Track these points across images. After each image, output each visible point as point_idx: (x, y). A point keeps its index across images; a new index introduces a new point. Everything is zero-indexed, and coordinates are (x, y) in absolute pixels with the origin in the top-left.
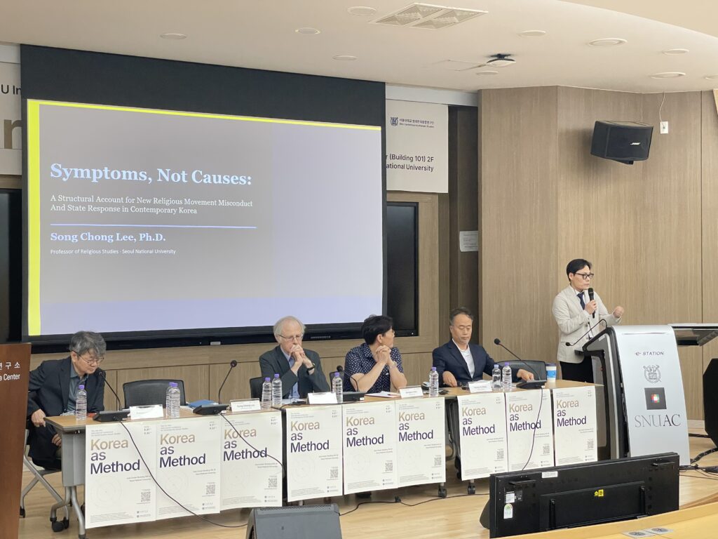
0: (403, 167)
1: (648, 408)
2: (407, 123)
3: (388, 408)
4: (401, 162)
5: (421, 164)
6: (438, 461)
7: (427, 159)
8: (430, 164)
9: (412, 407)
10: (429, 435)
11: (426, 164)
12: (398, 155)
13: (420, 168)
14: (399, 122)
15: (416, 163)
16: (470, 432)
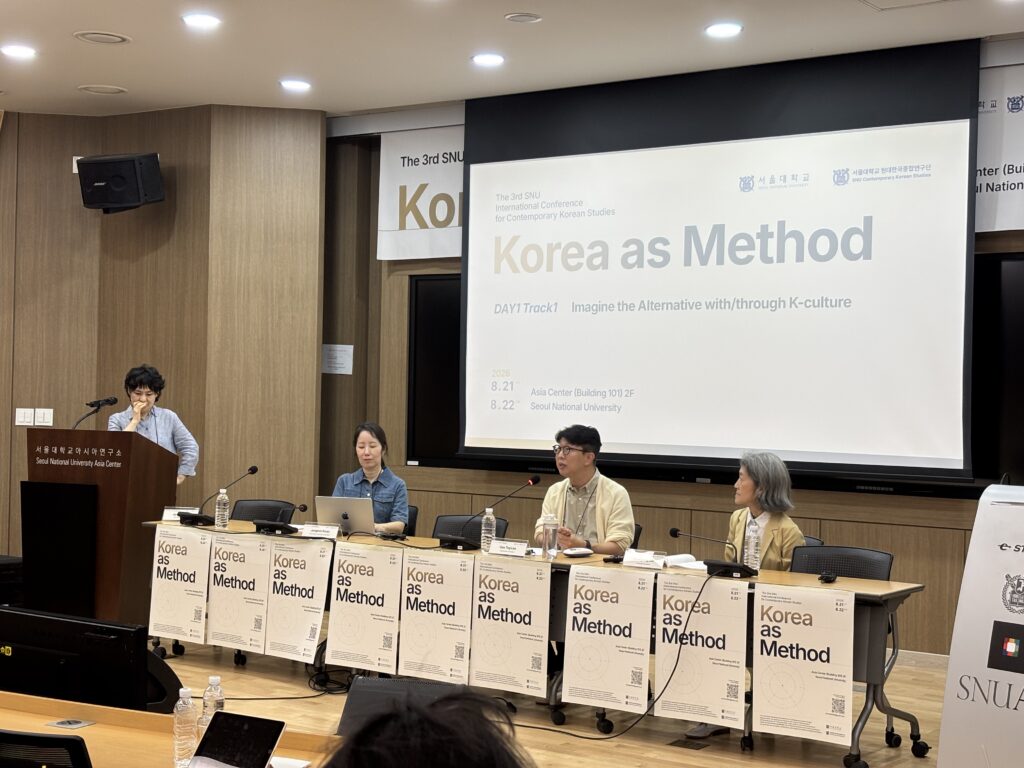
1: (991, 665)
3: (463, 565)
6: (536, 663)
9: (499, 570)
10: (525, 619)
12: (1018, 165)
16: (585, 626)
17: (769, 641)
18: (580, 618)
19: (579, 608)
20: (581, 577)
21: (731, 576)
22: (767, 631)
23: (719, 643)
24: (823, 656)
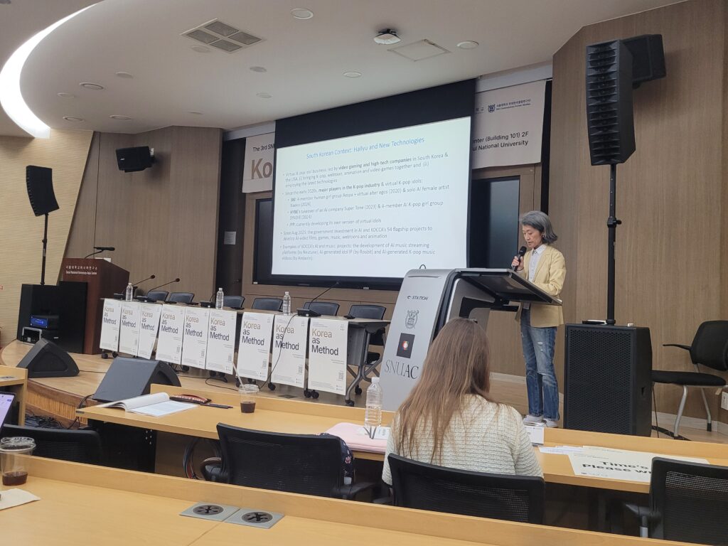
0: (496, 146)
2: (504, 107)
4: (494, 142)
5: (516, 140)
6: (230, 358)
7: (521, 135)
8: (525, 139)
11: (520, 139)
12: (492, 137)
13: (514, 144)
14: (496, 107)
15: (511, 140)
16: (247, 340)
17: (315, 345)
18: (245, 336)
19: (245, 333)
20: (248, 318)
21: (305, 316)
22: (315, 341)
23: (296, 347)
24: (335, 352)
